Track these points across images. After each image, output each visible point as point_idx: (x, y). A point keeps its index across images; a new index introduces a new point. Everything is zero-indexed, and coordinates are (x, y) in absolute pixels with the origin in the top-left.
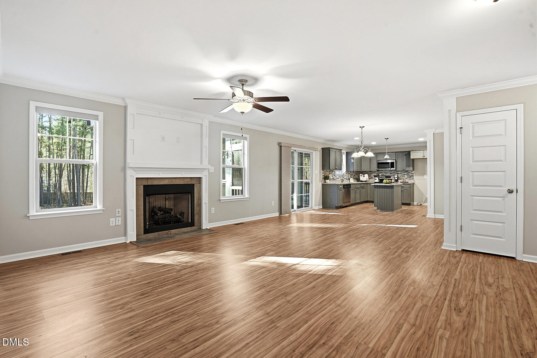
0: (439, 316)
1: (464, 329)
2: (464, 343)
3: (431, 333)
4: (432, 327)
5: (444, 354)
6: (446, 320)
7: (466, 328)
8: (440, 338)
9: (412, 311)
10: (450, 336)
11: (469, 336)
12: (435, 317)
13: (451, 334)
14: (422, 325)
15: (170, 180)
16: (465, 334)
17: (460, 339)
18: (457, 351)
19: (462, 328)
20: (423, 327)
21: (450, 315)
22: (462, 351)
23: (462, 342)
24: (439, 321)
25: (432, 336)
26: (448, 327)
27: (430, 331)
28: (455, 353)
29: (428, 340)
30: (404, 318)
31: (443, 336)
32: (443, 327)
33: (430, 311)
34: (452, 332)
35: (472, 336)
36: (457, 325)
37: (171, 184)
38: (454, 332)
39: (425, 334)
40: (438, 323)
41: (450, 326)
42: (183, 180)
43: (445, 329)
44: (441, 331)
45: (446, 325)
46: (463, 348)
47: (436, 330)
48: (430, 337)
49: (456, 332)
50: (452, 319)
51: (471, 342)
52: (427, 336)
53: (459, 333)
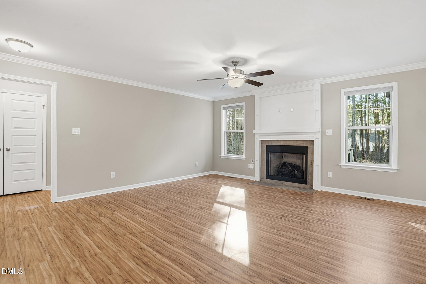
0: (91, 274)
1: (65, 279)
2: (58, 269)
3: (81, 259)
4: (85, 263)
5: (64, 255)
6: (83, 275)
7: (64, 281)
8: (74, 260)
9: (111, 261)
10: (69, 266)
11: (58, 276)
12: (92, 270)
13: (70, 268)
14: (92, 258)
15: (285, 142)
16: (62, 276)
17: (62, 269)
18: (59, 262)
19: (67, 278)
20: (90, 258)
21: (85, 281)
22: (56, 264)
23: (59, 269)
24: (86, 270)
25: (79, 258)
26: (76, 271)
27: (84, 259)
28: (59, 259)
29: (79, 255)
30: (107, 254)
31: (74, 263)
32: (80, 269)
33: (101, 272)
34: (70, 270)
35: (56, 278)
36: (72, 278)
37: (286, 145)
38: (70, 271)
39: (84, 256)
40: (85, 268)
41: (75, 273)
42: (296, 143)
43: (77, 268)
44: (78, 264)
45: (79, 271)
46: (56, 266)
47: (81, 263)
48: (80, 257)
49: (68, 272)
50: (80, 279)
51: (54, 273)
52: (81, 255)
53: (66, 273)
